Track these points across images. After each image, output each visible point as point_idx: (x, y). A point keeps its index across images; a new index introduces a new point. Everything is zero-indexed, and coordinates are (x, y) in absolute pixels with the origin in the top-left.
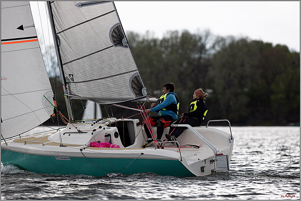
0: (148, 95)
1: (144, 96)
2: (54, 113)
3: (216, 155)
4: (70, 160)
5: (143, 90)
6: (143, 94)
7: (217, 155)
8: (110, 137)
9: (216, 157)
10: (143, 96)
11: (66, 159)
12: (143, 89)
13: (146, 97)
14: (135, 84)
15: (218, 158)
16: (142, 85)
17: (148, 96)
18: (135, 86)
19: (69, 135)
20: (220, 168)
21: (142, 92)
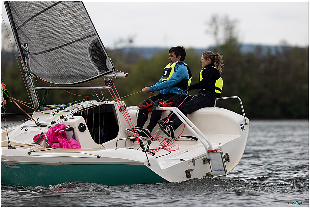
0: (114, 68)
1: (110, 70)
2: (5, 100)
3: (208, 152)
4: (19, 167)
5: (107, 62)
6: (108, 67)
7: (210, 152)
8: (72, 131)
9: (208, 154)
10: (108, 70)
11: (15, 166)
12: (107, 60)
13: (112, 72)
14: (97, 54)
15: (212, 156)
16: (106, 56)
17: (115, 71)
18: (96, 57)
19: (26, 131)
20: (216, 170)
21: (107, 65)
